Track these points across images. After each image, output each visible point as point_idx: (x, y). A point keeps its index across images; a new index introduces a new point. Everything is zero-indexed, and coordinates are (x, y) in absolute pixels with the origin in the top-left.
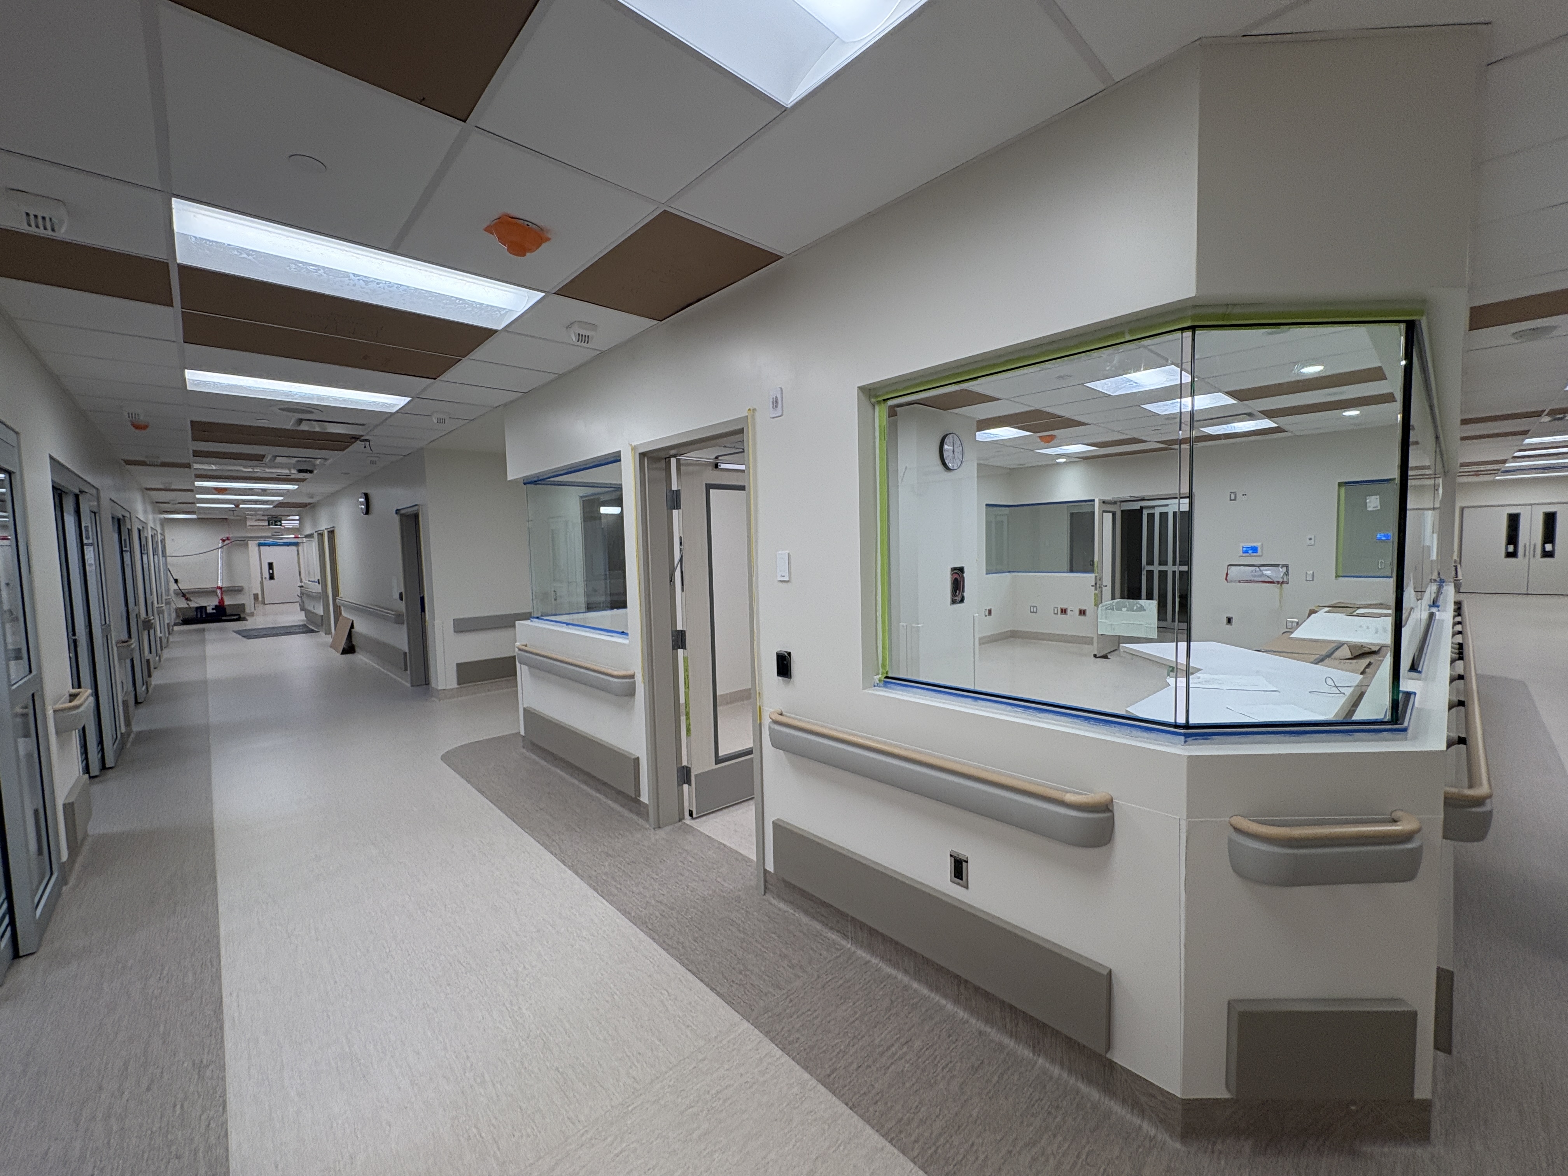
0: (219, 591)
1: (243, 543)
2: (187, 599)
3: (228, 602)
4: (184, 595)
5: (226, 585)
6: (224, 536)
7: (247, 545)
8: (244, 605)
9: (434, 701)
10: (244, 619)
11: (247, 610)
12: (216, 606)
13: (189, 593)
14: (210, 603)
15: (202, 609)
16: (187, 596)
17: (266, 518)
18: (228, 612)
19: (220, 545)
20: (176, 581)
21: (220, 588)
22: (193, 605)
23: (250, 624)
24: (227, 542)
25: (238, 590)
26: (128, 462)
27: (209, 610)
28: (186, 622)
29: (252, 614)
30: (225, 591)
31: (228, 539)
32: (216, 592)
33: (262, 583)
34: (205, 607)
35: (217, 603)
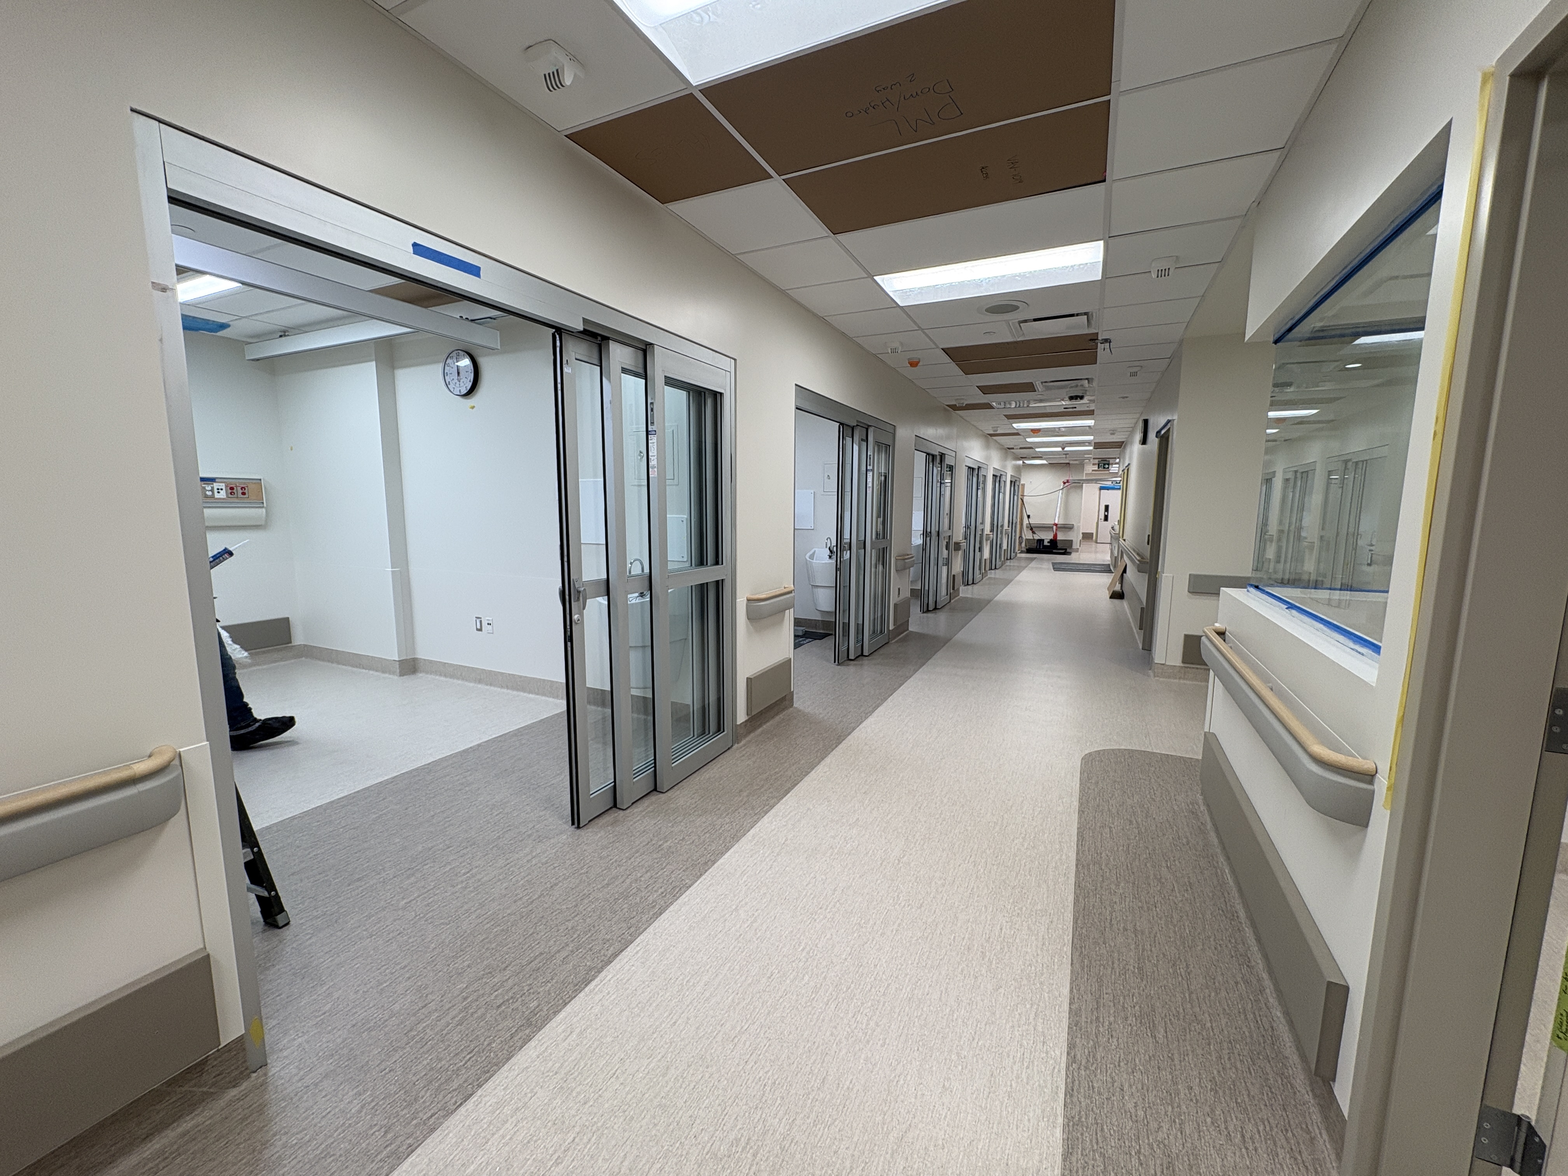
0: (1055, 527)
1: (1077, 485)
2: (1034, 533)
3: (1060, 537)
4: (1031, 529)
5: (1061, 522)
6: (1065, 480)
7: (1082, 486)
8: (1072, 541)
9: (1149, 676)
10: (1069, 553)
11: (1074, 546)
12: (1051, 540)
13: (1035, 527)
14: (1047, 537)
15: (1041, 541)
16: (1034, 529)
17: (1096, 461)
18: (1059, 546)
19: (1062, 487)
20: (1029, 517)
21: (1056, 525)
22: (1037, 537)
23: (1074, 558)
24: (1067, 484)
25: (1068, 528)
26: (954, 408)
27: (1046, 543)
28: (1029, 551)
29: (1077, 550)
30: (1060, 528)
31: (1068, 481)
32: (1052, 528)
33: (1098, 523)
34: (1043, 540)
35: (1051, 537)
